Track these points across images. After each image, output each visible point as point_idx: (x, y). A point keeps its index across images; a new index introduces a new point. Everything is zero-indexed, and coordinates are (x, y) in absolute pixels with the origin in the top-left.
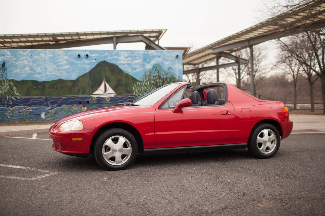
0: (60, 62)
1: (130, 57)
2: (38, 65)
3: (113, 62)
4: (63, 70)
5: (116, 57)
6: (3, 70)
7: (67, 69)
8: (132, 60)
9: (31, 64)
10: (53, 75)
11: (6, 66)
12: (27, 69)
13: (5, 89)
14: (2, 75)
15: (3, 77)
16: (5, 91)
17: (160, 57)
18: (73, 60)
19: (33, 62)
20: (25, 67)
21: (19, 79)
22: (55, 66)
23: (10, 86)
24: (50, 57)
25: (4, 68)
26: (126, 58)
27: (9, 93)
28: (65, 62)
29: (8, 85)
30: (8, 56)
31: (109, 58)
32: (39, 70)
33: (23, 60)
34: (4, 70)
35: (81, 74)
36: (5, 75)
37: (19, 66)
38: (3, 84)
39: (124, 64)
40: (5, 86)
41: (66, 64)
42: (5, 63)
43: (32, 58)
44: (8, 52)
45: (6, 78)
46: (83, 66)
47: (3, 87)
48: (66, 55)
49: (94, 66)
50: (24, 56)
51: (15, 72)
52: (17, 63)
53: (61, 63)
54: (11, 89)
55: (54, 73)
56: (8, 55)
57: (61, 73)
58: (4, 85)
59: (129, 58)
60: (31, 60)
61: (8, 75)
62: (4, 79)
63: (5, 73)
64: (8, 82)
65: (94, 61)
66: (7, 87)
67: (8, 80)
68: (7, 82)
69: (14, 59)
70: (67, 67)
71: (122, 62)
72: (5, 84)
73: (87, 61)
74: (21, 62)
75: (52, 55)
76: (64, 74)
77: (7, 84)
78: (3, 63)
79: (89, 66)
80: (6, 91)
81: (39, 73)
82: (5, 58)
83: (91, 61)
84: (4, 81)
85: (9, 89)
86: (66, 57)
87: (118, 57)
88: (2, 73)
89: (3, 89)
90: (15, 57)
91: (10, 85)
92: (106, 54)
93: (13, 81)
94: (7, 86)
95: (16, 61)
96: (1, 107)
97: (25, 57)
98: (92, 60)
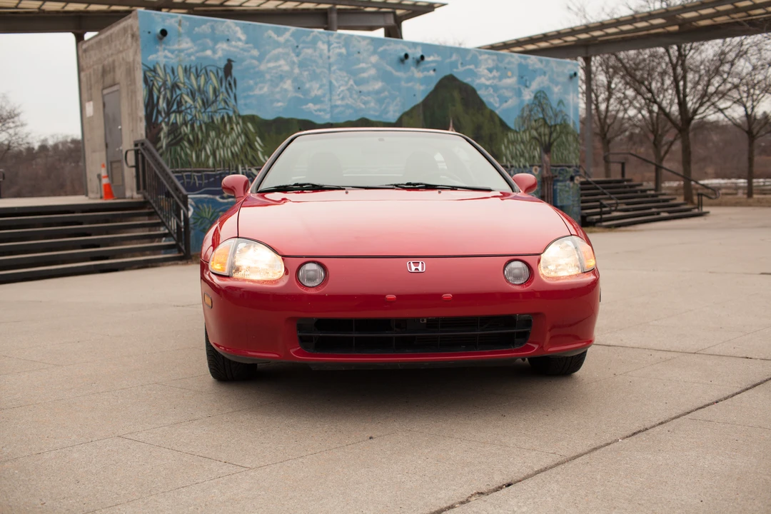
0: (363, 70)
1: (497, 68)
2: (314, 77)
3: (467, 80)
4: (369, 93)
5: (472, 67)
6: (228, 86)
7: (378, 92)
8: (500, 78)
9: (297, 71)
10: (347, 106)
11: (235, 72)
12: (288, 85)
13: (234, 143)
14: (226, 102)
15: (227, 107)
16: (233, 150)
17: (545, 73)
18: (389, 68)
19: (302, 65)
20: (281, 78)
21: (268, 115)
22: (351, 82)
23: (247, 136)
24: (340, 55)
25: (229, 78)
26: (490, 70)
27: (243, 158)
28: (373, 72)
29: (242, 132)
30: (240, 44)
31: (461, 69)
32: (315, 89)
33: (277, 58)
34: (230, 84)
35: (407, 108)
36: (232, 102)
37: (268, 76)
38: (228, 127)
39: (487, 87)
40: (234, 135)
41: (375, 79)
42: (233, 64)
43: (298, 55)
44: (238, 29)
45: (234, 112)
46: (410, 84)
47: (227, 137)
48: (374, 52)
49: (432, 87)
50: (278, 45)
51: (257, 92)
52: (263, 67)
53: (365, 75)
54: (250, 144)
55: (350, 101)
56: (239, 40)
57: (365, 103)
58: (231, 133)
59: (495, 73)
60: (295, 59)
61: (241, 102)
62: (231, 114)
63: (232, 95)
64: (241, 122)
65: (432, 73)
66: (238, 138)
67: (239, 116)
68: (238, 123)
69: (255, 53)
70: (378, 85)
71: (483, 80)
72: (232, 129)
73: (417, 74)
74: (271, 65)
75: (343, 51)
76: (372, 104)
77: (237, 129)
78: (226, 62)
79: (422, 88)
80: (236, 149)
81: (317, 100)
82: (232, 49)
83: (426, 73)
84: (230, 118)
85: (244, 144)
86: (374, 59)
87: (476, 67)
88: (225, 94)
89: (230, 145)
90: (257, 46)
91: (245, 132)
92: (454, 57)
93: (253, 119)
94: (238, 136)
95: (260, 59)
96: (226, 201)
97: (280, 50)
98: (428, 70)
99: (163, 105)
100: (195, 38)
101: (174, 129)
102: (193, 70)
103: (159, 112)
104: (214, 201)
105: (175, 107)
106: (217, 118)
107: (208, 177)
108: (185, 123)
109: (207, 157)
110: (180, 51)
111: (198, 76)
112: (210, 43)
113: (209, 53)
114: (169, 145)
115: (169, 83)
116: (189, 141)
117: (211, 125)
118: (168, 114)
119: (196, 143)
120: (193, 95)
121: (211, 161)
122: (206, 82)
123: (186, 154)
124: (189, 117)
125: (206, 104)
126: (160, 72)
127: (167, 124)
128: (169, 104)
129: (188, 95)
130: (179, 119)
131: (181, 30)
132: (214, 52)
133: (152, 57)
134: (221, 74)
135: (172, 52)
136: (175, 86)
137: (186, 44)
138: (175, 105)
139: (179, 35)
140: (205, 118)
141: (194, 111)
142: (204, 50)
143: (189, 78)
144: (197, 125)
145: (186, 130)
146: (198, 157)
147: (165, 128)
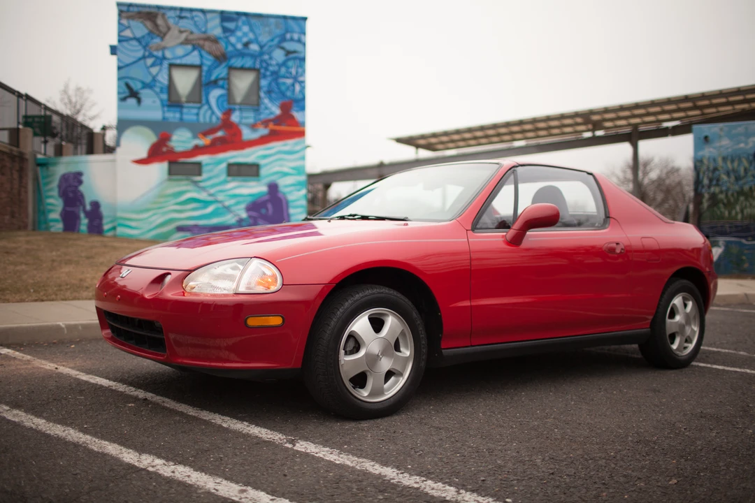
99: (706, 181)
100: (731, 137)
101: (713, 197)
102: (730, 158)
103: (703, 187)
104: (740, 243)
105: (714, 182)
106: (746, 188)
107: (736, 227)
108: (721, 192)
109: (737, 214)
110: (721, 147)
111: (732, 161)
112: (743, 138)
113: (742, 145)
114: (709, 207)
115: (711, 167)
116: (724, 204)
117: (741, 192)
118: (709, 187)
119: (729, 205)
120: (728, 174)
121: (739, 216)
122: (739, 165)
123: (721, 212)
124: (724, 188)
125: (738, 179)
126: (705, 162)
127: (708, 193)
128: (711, 180)
129: (724, 174)
130: (717, 190)
131: (722, 134)
132: (746, 143)
133: (701, 153)
134: (751, 158)
135: (715, 148)
136: (715, 169)
137: (725, 142)
138: (715, 181)
139: (720, 137)
140: (737, 188)
141: (728, 184)
142: (739, 143)
143: (726, 163)
144: (730, 193)
145: (722, 196)
146: (730, 213)
147: (706, 196)
